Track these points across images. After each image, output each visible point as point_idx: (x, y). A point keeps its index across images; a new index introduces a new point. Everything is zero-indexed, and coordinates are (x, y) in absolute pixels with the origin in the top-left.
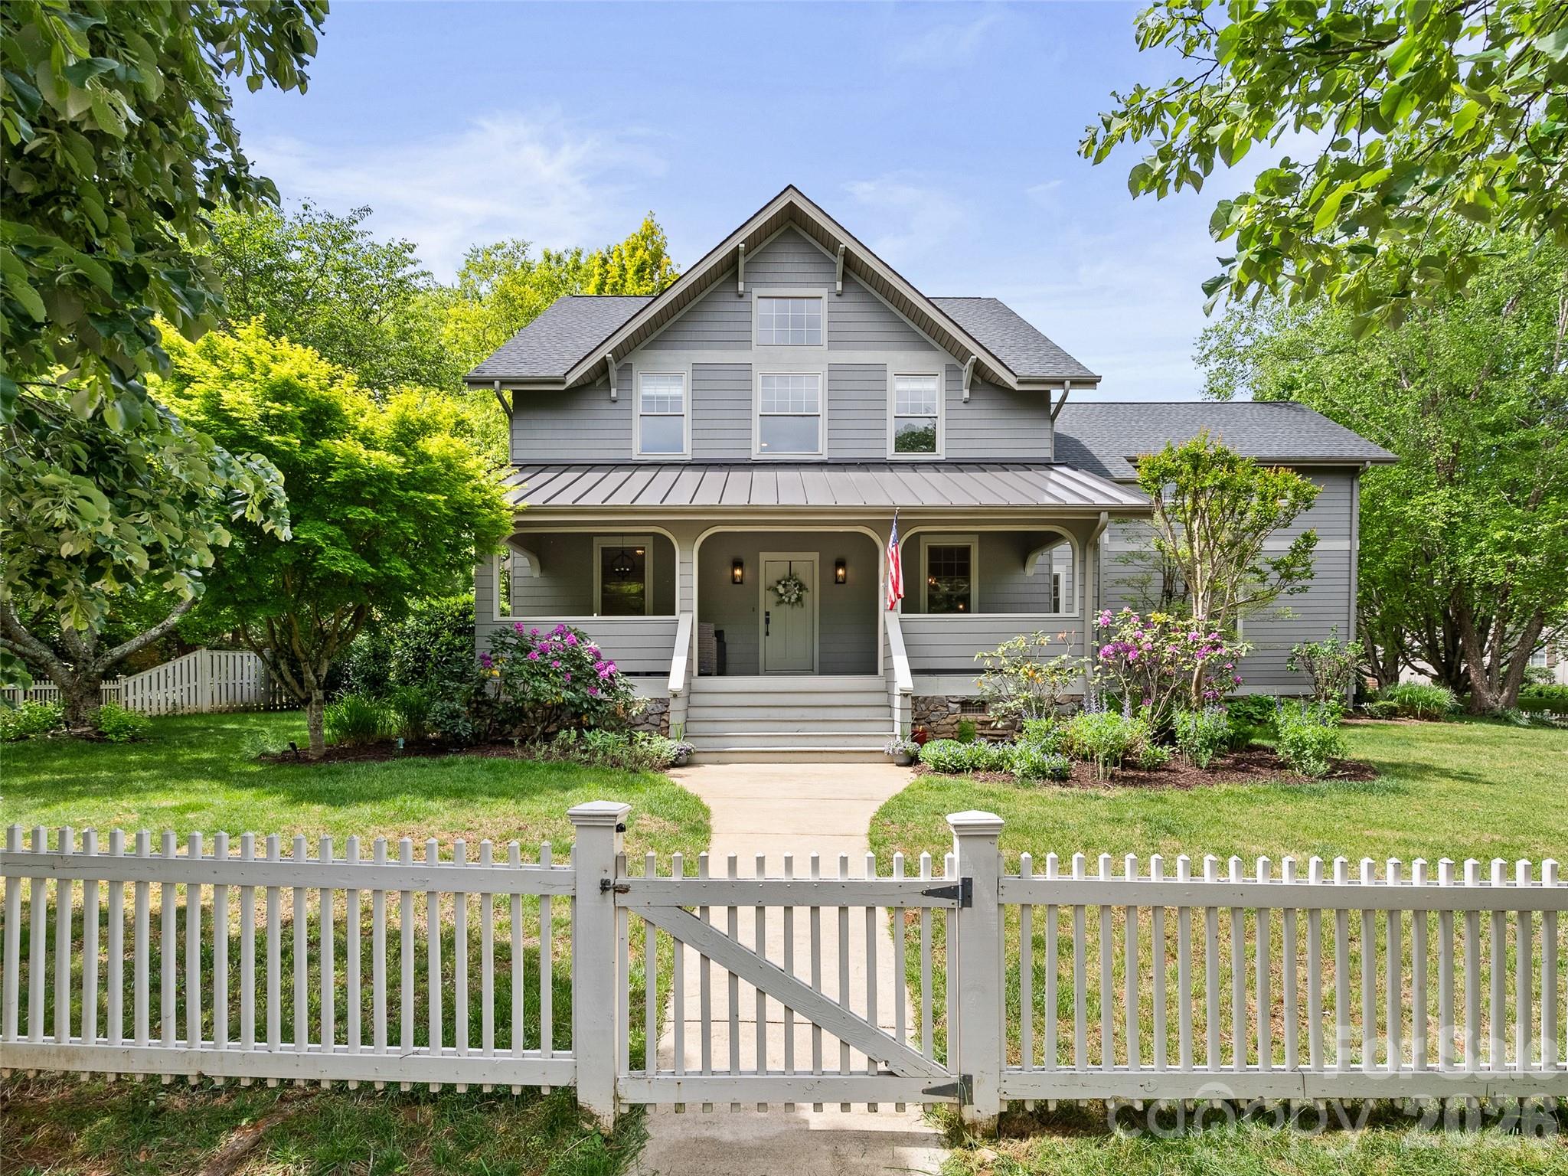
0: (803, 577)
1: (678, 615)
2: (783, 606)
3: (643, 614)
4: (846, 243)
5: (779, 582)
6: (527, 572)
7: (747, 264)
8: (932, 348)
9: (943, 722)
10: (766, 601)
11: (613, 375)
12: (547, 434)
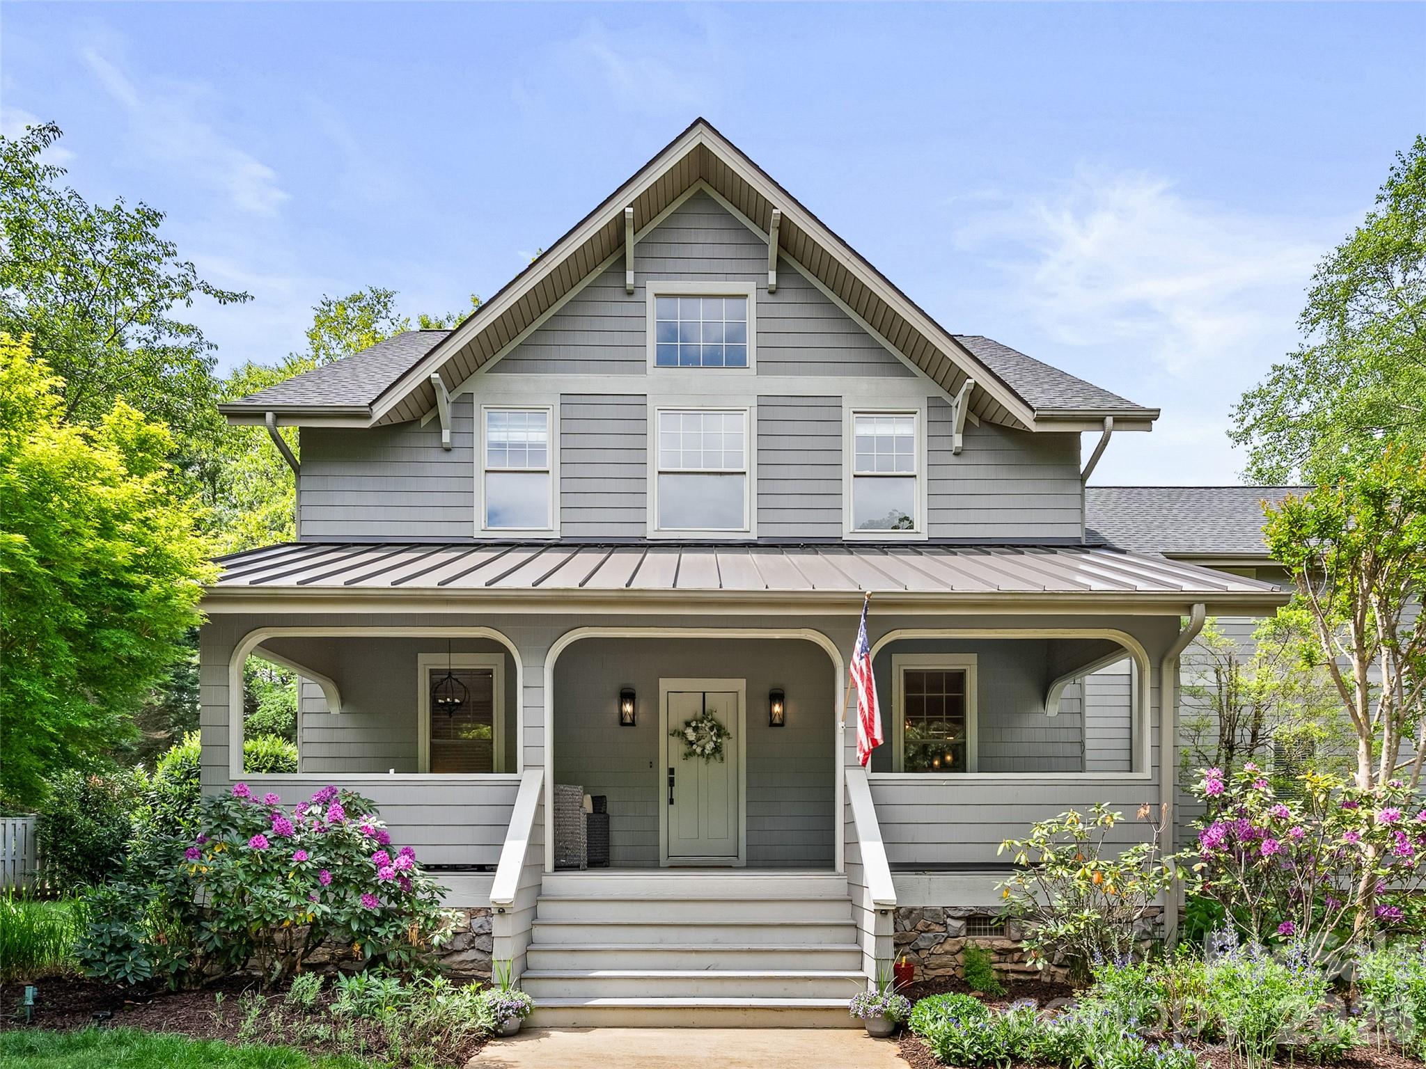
0: (723, 716)
1: (522, 774)
2: (694, 758)
3: (489, 770)
4: (782, 206)
5: (688, 724)
6: (321, 705)
7: (638, 245)
8: (908, 373)
9: (939, 950)
10: (669, 752)
11: (445, 410)
12: (350, 498)
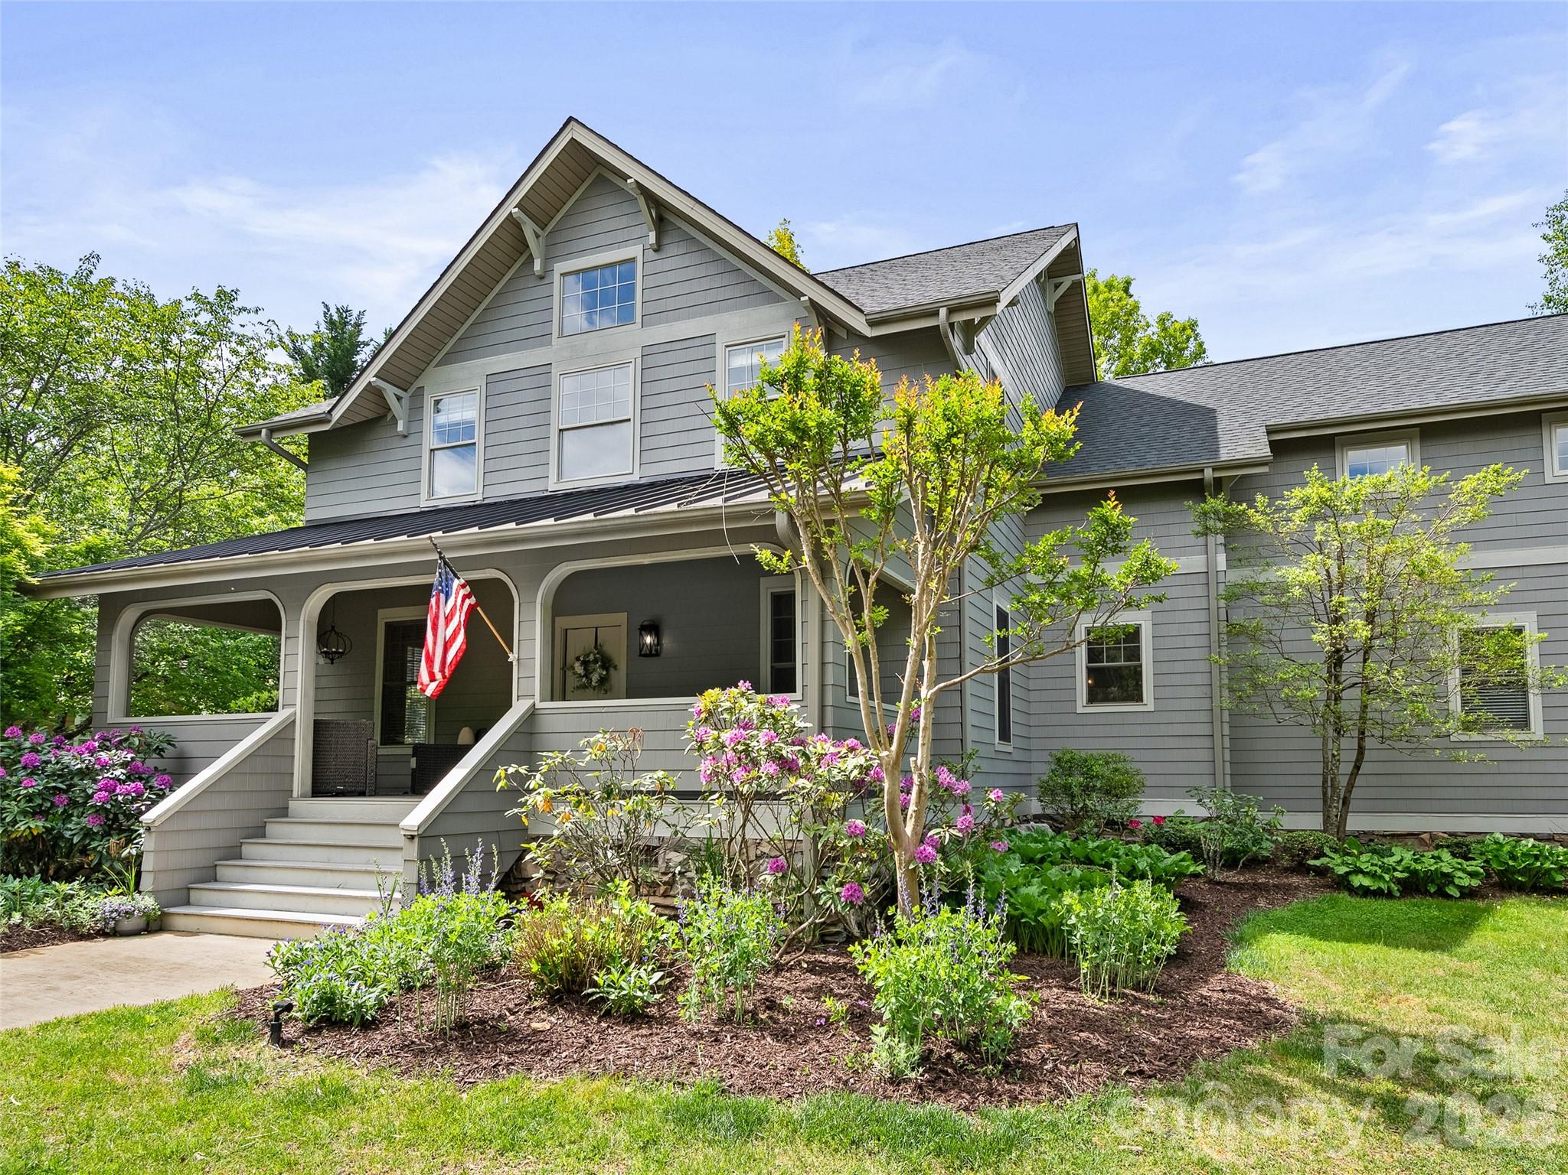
0: (609, 649)
2: (585, 690)
4: (636, 175)
5: (577, 659)
7: (550, 235)
11: (395, 405)
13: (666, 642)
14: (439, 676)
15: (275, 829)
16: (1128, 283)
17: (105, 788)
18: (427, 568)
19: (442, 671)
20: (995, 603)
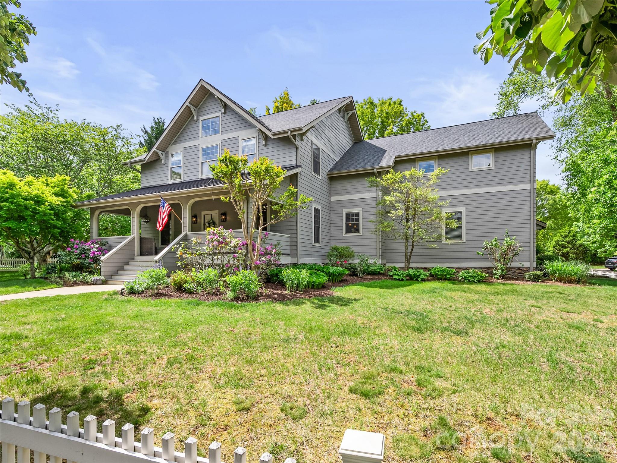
4: (217, 95)
7: (198, 109)
11: (161, 156)
13: (228, 218)
14: (161, 226)
15: (132, 263)
16: (401, 101)
17: (93, 253)
18: (159, 201)
19: (162, 225)
20: (313, 207)
